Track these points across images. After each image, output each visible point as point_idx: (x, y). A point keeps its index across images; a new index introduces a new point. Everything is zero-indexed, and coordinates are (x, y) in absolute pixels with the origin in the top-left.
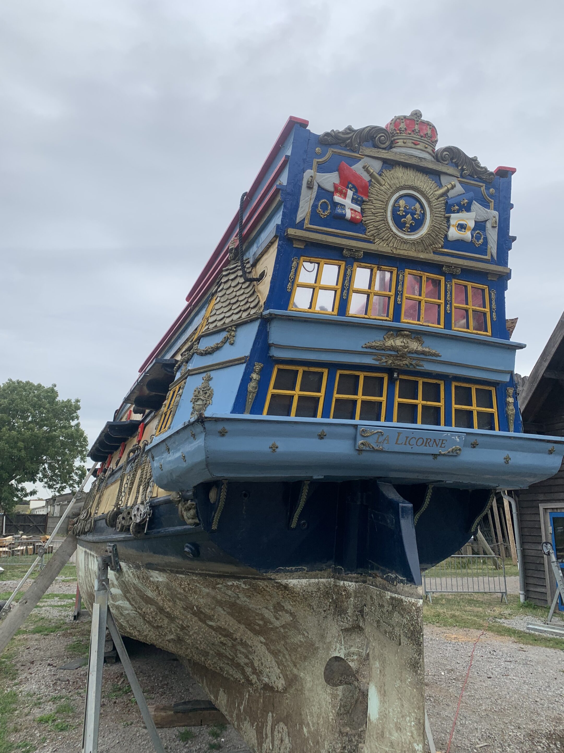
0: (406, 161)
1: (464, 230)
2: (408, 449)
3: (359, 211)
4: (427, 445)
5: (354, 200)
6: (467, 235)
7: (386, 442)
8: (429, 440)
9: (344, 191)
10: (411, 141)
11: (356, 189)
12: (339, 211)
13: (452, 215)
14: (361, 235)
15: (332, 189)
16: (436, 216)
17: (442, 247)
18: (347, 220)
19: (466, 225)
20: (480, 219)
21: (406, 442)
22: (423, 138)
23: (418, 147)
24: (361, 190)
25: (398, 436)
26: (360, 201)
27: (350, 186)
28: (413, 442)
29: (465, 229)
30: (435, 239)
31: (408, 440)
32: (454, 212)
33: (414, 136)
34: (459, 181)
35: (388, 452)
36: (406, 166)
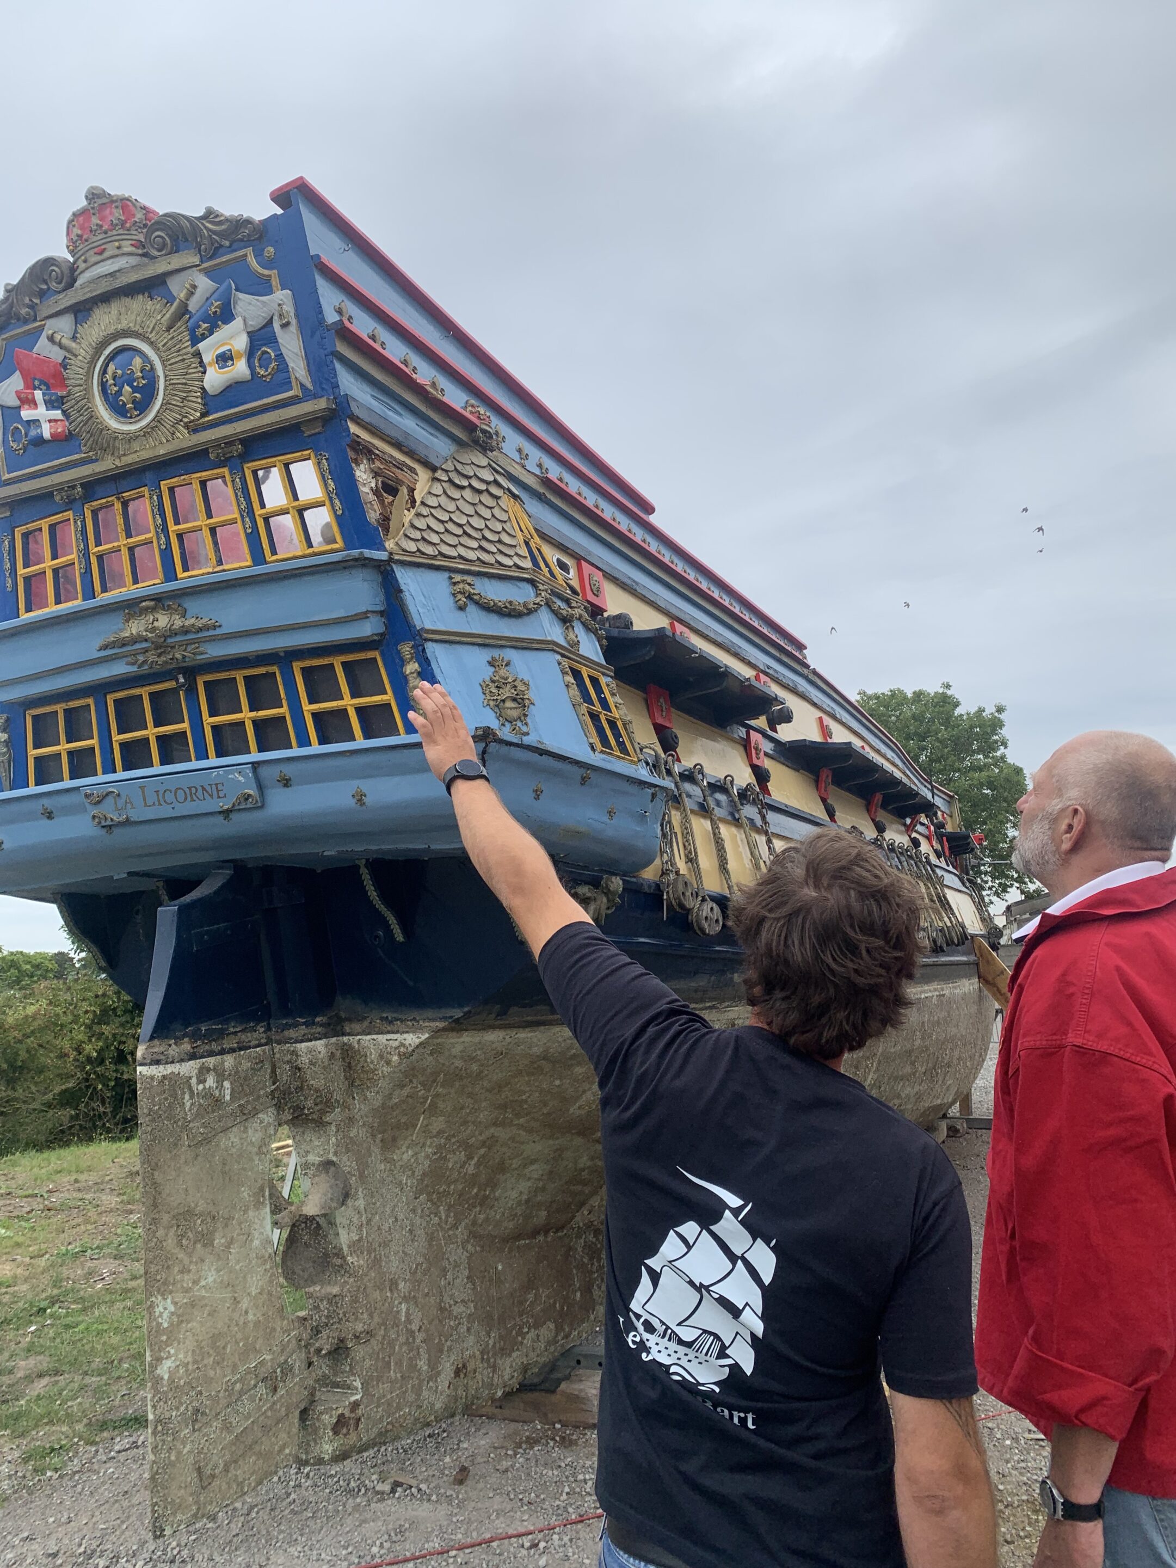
0: (94, 294)
1: (230, 363)
2: (166, 812)
3: (61, 417)
4: (195, 798)
5: (50, 405)
6: (240, 368)
7: (129, 806)
8: (194, 790)
9: (30, 397)
10: (92, 252)
11: (46, 384)
12: (33, 433)
13: (201, 346)
14: (76, 457)
15: (14, 402)
16: (171, 365)
17: (203, 415)
18: (48, 441)
19: (230, 350)
20: (255, 323)
21: (159, 801)
22: (110, 233)
23: (106, 254)
24: (52, 381)
25: (143, 792)
26: (56, 400)
27: (37, 383)
28: (170, 797)
29: (232, 360)
30: (182, 407)
31: (161, 796)
32: (204, 337)
33: (95, 239)
34: (200, 271)
35: (141, 822)
36: (105, 298)
